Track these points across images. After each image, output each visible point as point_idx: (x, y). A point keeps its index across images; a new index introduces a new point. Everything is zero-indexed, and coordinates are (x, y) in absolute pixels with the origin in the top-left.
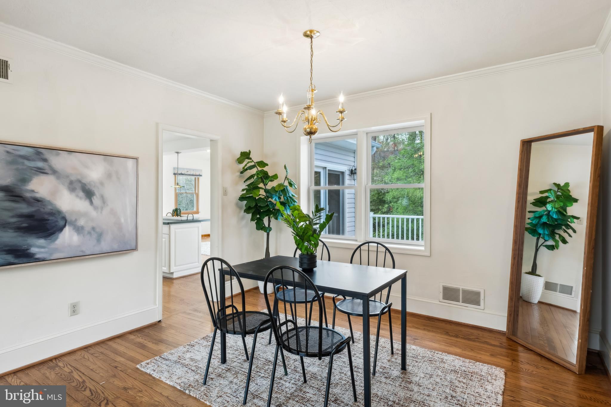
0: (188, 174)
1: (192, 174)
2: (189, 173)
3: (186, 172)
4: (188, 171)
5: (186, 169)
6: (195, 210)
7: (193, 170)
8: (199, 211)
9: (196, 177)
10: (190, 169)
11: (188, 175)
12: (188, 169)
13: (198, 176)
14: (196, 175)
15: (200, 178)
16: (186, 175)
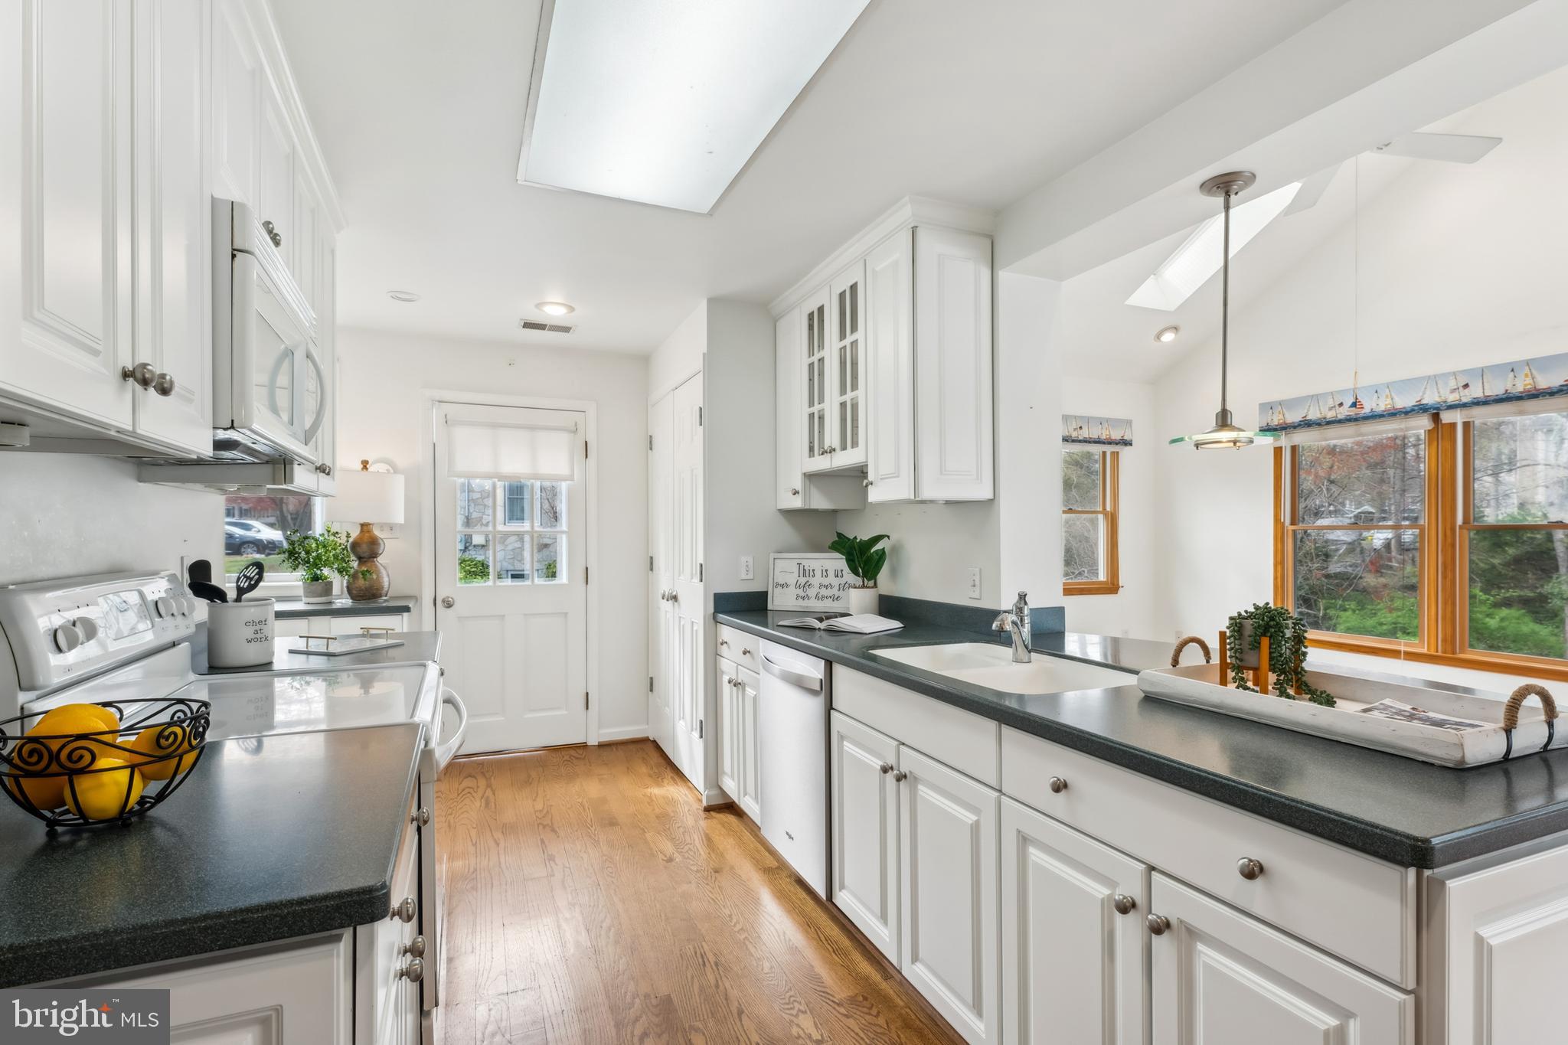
0: (1080, 438)
1: (1094, 435)
2: (1085, 434)
3: (1075, 429)
4: (1081, 428)
5: (1075, 417)
6: (1102, 576)
7: (1101, 422)
8: (1120, 585)
9: (1109, 449)
10: (1088, 420)
11: (1080, 441)
12: (1081, 417)
13: (1117, 444)
14: (1110, 443)
15: (1125, 452)
16: (1073, 441)
